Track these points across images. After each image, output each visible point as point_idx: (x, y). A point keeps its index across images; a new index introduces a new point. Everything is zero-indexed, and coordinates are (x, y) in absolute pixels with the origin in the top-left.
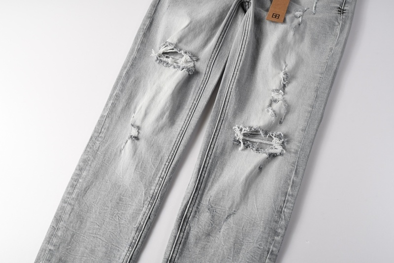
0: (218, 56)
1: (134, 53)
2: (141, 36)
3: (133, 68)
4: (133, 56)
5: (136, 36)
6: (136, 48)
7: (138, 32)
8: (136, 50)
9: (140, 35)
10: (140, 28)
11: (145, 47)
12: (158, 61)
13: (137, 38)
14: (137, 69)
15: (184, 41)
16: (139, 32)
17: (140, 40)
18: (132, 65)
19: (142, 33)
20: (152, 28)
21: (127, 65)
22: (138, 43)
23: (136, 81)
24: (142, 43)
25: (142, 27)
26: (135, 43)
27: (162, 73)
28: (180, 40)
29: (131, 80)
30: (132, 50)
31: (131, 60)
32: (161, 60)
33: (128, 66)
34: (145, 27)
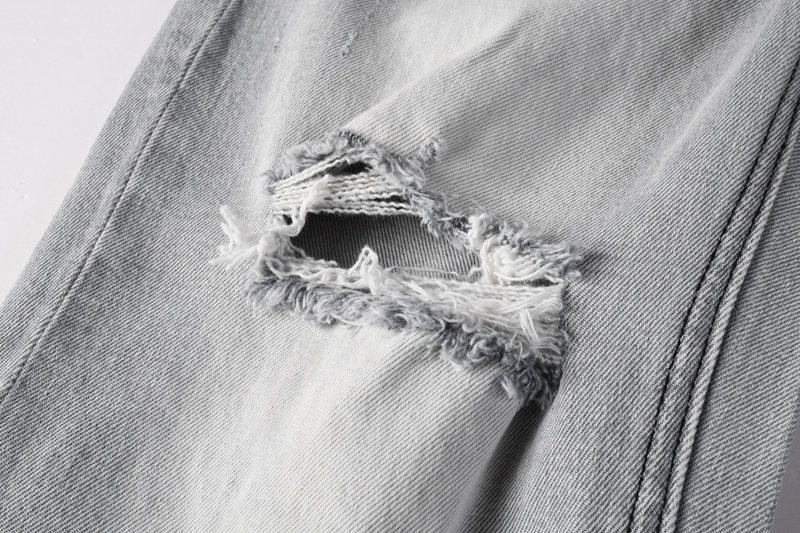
0: (767, 255)
1: (90, 232)
2: (152, 112)
3: (69, 348)
4: (76, 254)
5: (119, 110)
6: (110, 190)
7: (133, 84)
8: (104, 205)
9: (142, 103)
10: (151, 61)
11: (179, 185)
12: (274, 295)
13: (120, 123)
14: (104, 351)
15: (490, 139)
16: (140, 82)
17: (139, 134)
18: (66, 322)
19: (158, 93)
20: (232, 60)
21: (22, 322)
22: (126, 159)
23: (85, 454)
24: (157, 154)
25: (162, 54)
26: (105, 156)
27: (298, 377)
28: (461, 135)
29: (46, 449)
30: (79, 208)
31: (58, 285)
32: (295, 280)
33: (33, 329)
34: (186, 54)
